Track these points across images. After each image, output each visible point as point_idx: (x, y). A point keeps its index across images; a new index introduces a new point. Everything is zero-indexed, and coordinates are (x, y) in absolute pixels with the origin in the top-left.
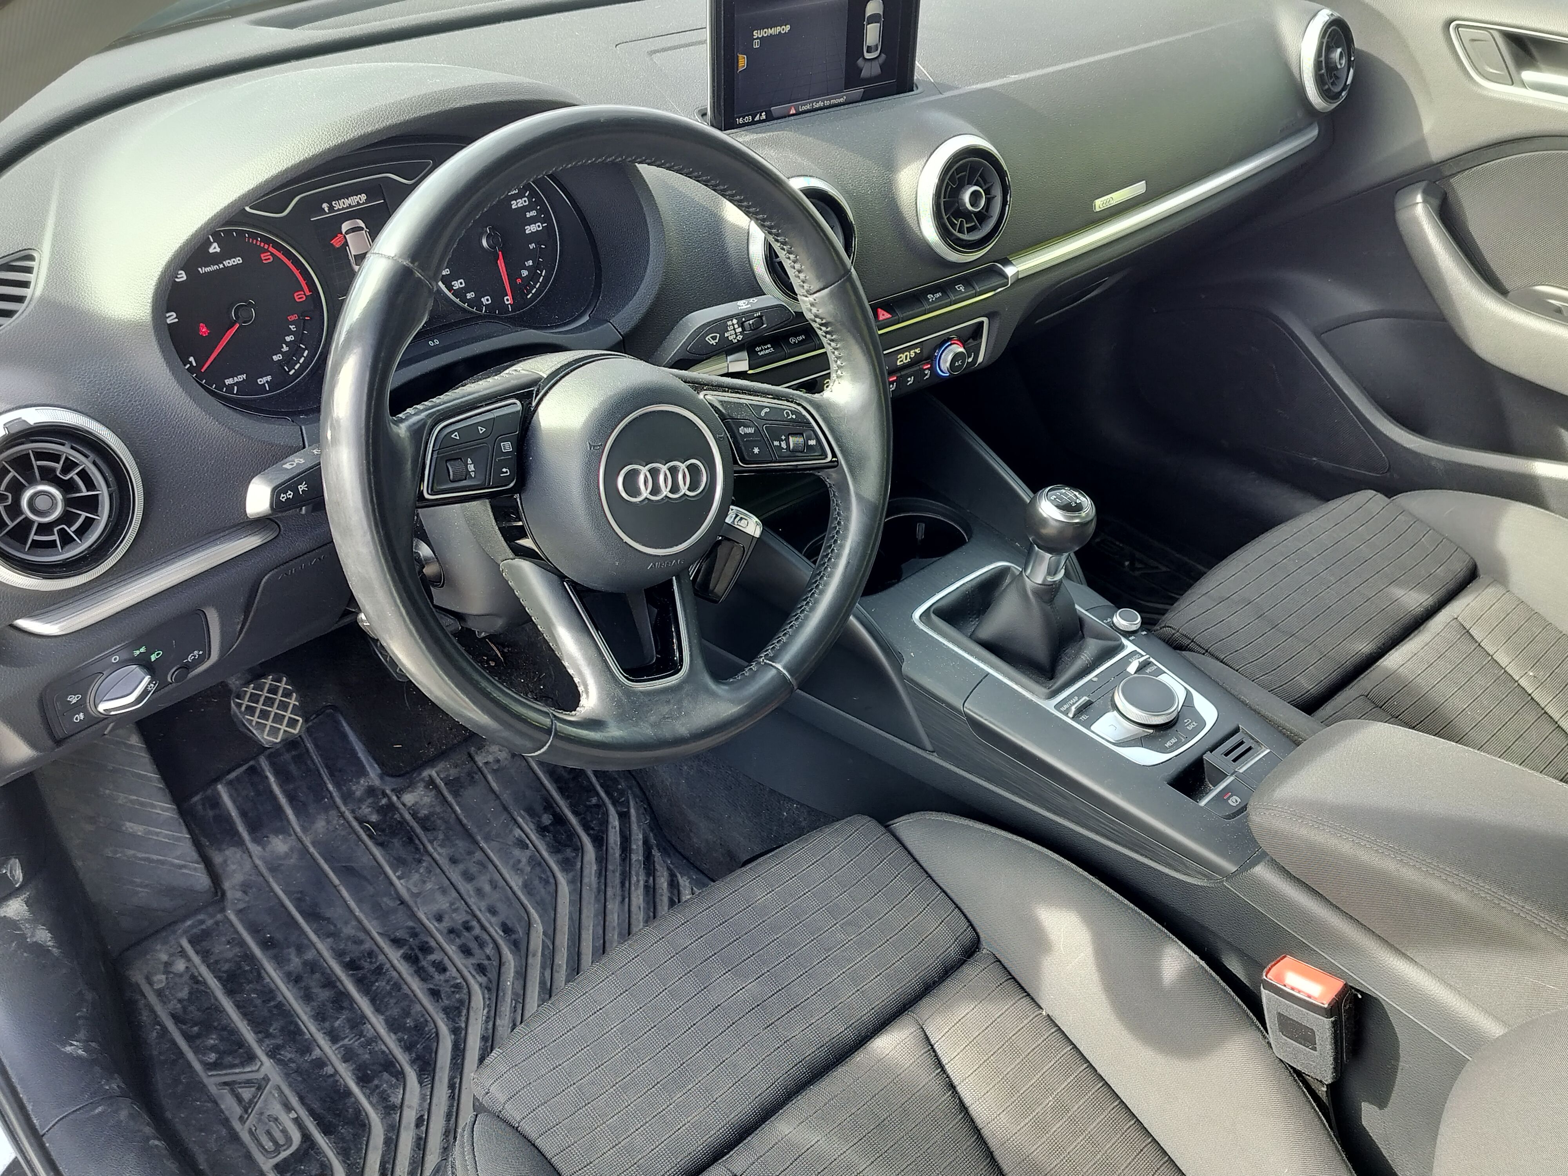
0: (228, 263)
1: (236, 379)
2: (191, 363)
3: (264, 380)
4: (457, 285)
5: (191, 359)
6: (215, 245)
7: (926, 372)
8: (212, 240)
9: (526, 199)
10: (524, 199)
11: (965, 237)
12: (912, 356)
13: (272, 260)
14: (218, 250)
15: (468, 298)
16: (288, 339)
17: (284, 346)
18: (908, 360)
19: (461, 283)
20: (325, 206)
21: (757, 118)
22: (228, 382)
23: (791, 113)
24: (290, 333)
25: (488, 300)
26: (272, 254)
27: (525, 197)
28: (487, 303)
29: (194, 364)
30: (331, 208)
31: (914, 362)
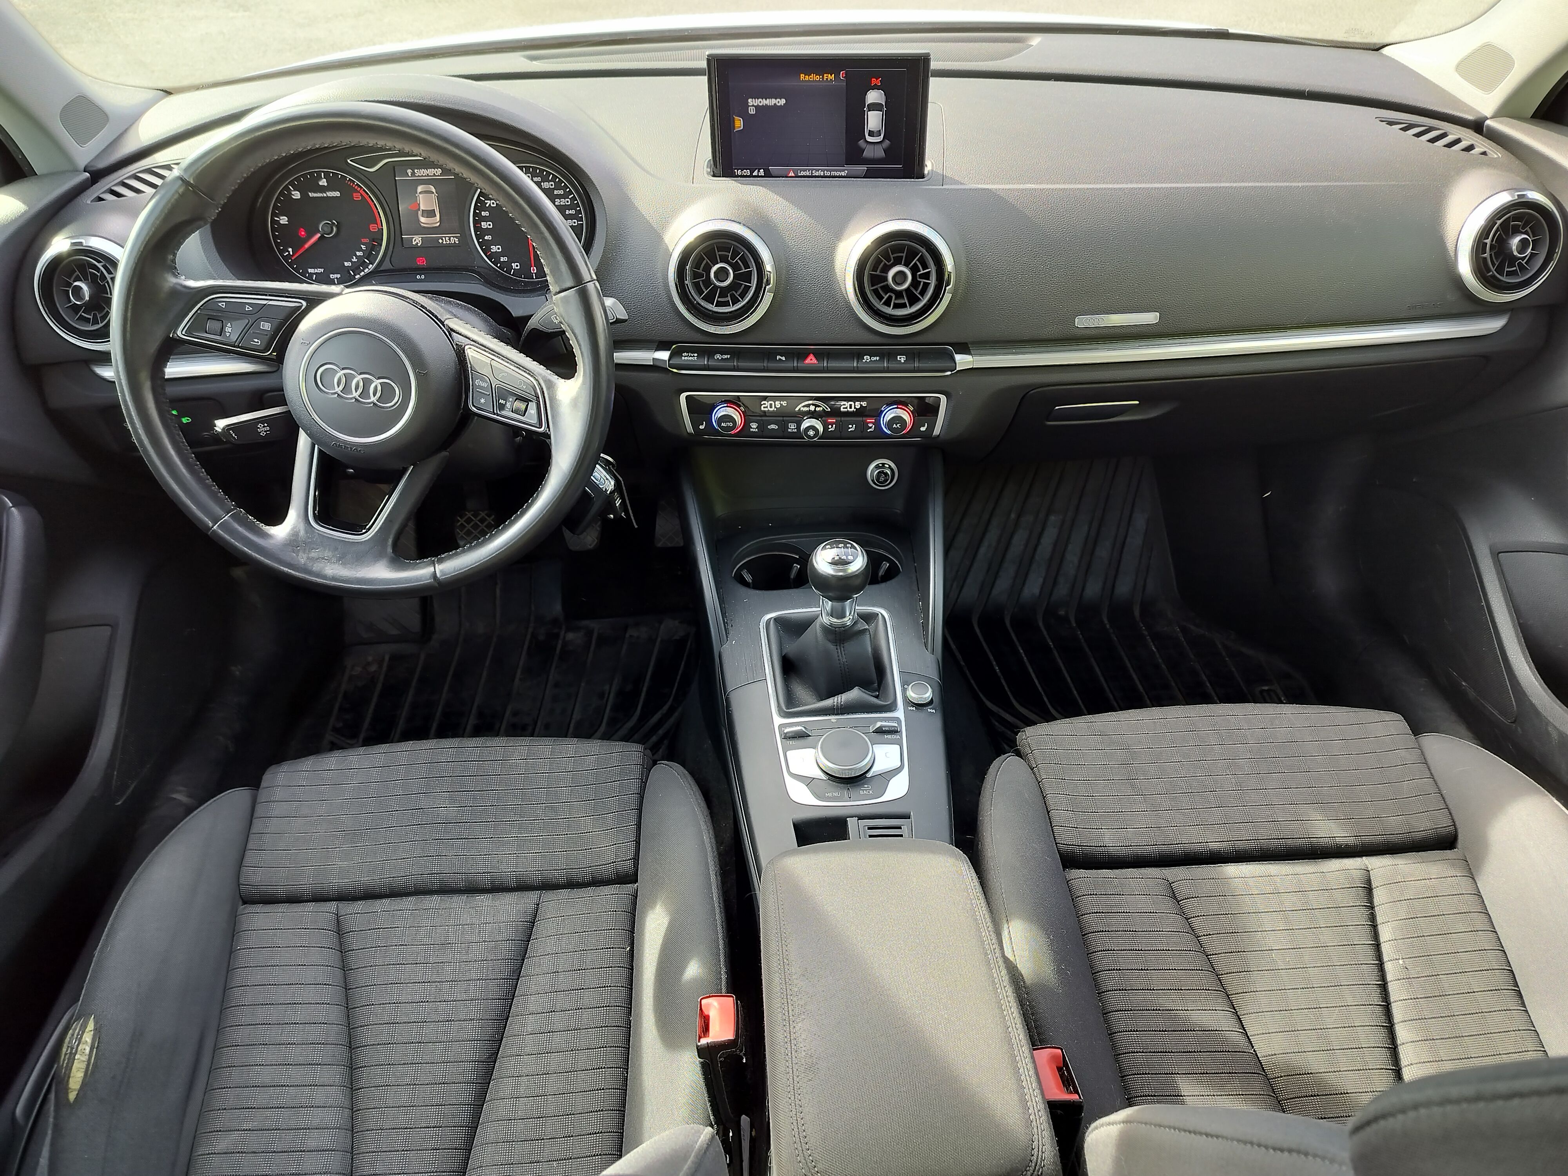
0: (330, 194)
1: (316, 271)
2: (289, 252)
3: (335, 276)
4: (494, 249)
5: (290, 250)
6: (325, 180)
7: (870, 425)
8: (323, 177)
9: (569, 200)
10: (566, 200)
11: (889, 311)
12: (857, 407)
13: (360, 199)
14: (326, 184)
15: (501, 260)
16: (358, 253)
17: (354, 257)
18: (853, 409)
19: (499, 249)
20: (409, 171)
21: (755, 173)
22: (310, 270)
23: (790, 175)
24: (361, 250)
25: (517, 266)
26: (361, 195)
27: (568, 198)
28: (516, 268)
29: (291, 254)
30: (413, 174)
31: (860, 412)
